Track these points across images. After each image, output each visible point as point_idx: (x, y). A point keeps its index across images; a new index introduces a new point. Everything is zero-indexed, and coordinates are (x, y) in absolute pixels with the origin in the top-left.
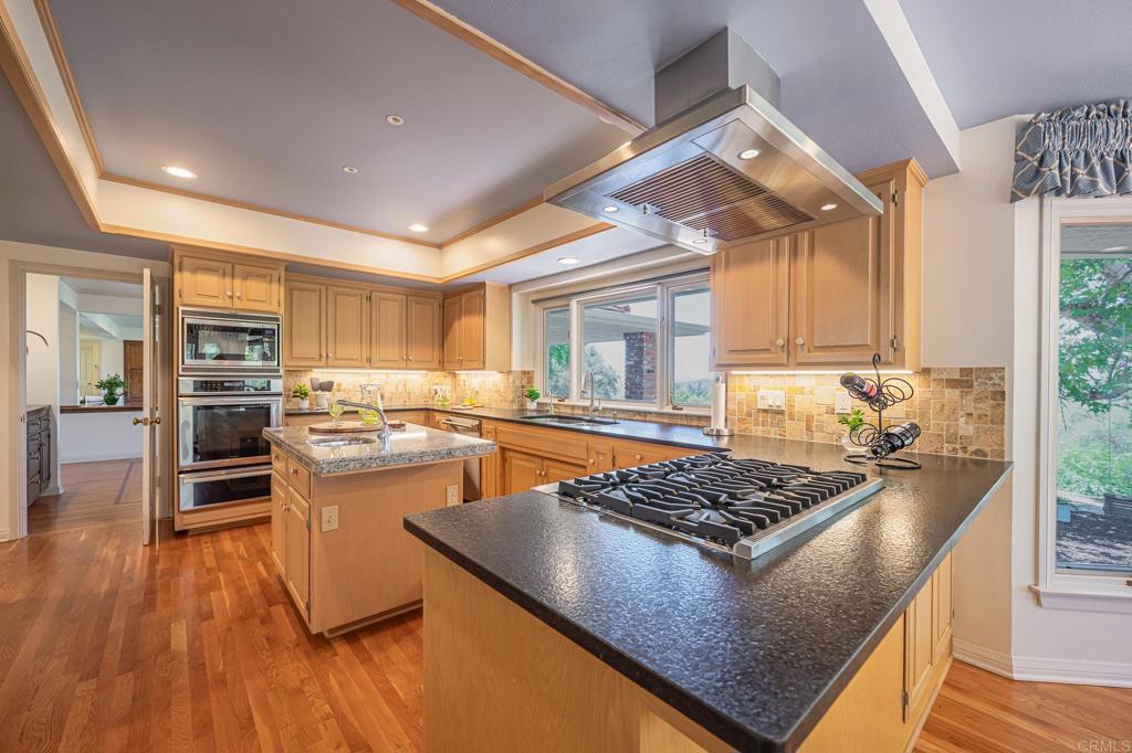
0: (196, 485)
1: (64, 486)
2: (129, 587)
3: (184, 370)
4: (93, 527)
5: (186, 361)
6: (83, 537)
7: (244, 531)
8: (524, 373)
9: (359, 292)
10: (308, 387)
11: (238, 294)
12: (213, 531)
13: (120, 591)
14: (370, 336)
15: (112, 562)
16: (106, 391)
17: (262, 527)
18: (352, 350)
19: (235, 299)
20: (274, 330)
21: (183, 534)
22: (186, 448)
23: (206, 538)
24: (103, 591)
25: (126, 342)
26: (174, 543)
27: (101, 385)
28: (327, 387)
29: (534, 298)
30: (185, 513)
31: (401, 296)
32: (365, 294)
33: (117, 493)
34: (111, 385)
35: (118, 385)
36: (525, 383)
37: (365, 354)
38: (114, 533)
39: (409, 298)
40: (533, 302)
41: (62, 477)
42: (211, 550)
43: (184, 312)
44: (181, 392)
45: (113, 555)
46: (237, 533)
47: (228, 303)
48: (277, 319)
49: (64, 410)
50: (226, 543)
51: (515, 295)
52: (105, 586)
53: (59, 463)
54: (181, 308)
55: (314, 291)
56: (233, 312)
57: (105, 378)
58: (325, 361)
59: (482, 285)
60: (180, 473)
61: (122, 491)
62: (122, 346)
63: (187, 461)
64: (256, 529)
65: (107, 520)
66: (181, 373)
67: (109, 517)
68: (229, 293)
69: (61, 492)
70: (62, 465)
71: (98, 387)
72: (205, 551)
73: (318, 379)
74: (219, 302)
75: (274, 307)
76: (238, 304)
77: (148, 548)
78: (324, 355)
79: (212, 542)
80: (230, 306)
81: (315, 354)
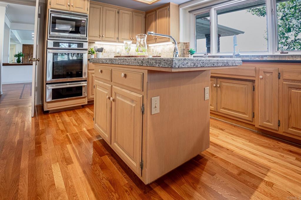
0: (53, 90)
1: (3, 92)
2: (28, 139)
3: (50, 37)
4: (12, 108)
5: (51, 33)
6: (8, 112)
7: (72, 112)
8: (184, 43)
9: (115, 9)
10: (94, 50)
11: (72, 4)
12: (59, 112)
13: (24, 140)
14: (118, 29)
15: (20, 125)
16: (17, 58)
17: (79, 110)
18: (111, 34)
19: (71, 6)
20: (85, 21)
21: (47, 112)
22: (49, 73)
23: (57, 115)
24: (16, 141)
25: (23, 45)
26: (44, 116)
27: (16, 56)
28: (101, 50)
29: (189, 10)
30: (48, 102)
31: (130, 12)
32: (117, 10)
33: (20, 95)
34: (18, 56)
35: (21, 56)
36: (185, 48)
37: (117, 36)
38: (20, 111)
39: (133, 13)
40: (189, 12)
41: (2, 89)
42: (60, 121)
43: (51, 11)
44: (48, 47)
45: (20, 121)
46: (69, 113)
47: (68, 8)
48: (87, 16)
49: (4, 65)
50: (66, 117)
51: (181, 9)
52: (17, 138)
53: (2, 84)
54: (50, 9)
55: (98, 8)
56: (70, 12)
57: (17, 54)
58: (101, 38)
59: (168, 4)
60: (47, 84)
61: (22, 94)
62: (22, 46)
63: (49, 78)
64: (77, 111)
65: (17, 105)
66: (49, 38)
67: (17, 104)
68: (69, 4)
69: (2, 94)
70: (2, 85)
71: (15, 56)
72: (58, 121)
73: (97, 47)
74: (65, 8)
75: (85, 11)
76: (72, 9)
77: (34, 118)
78: (101, 35)
79: (60, 117)
80: (68, 9)
81: (97, 35)
